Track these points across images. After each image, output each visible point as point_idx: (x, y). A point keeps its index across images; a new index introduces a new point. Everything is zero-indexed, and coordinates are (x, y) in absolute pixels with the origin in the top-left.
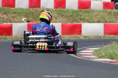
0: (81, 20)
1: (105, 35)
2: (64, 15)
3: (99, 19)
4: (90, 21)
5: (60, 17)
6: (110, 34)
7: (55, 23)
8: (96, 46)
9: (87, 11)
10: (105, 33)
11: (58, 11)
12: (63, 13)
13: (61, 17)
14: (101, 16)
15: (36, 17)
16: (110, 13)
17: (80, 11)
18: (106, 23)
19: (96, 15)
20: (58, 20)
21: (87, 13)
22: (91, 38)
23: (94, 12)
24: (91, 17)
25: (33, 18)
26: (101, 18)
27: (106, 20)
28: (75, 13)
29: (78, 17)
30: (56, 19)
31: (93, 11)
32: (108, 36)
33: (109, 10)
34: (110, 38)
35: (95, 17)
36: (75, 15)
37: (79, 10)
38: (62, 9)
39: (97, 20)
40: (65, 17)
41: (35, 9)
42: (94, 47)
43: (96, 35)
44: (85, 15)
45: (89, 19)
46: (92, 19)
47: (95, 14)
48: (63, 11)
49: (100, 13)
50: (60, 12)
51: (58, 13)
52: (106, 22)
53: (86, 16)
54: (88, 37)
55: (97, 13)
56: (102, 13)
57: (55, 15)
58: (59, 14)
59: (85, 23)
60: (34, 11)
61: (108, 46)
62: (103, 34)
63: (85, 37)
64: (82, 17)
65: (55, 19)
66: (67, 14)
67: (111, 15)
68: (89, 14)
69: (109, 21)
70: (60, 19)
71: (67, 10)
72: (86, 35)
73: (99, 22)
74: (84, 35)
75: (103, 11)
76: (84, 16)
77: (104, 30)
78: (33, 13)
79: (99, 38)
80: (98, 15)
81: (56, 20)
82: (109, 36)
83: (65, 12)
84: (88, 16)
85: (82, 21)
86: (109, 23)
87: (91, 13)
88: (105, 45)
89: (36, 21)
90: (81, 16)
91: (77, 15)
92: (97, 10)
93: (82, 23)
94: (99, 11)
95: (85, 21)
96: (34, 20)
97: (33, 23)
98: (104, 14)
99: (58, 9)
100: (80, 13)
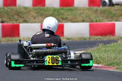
0: (63, 19)
1: (91, 37)
2: (44, 14)
3: (84, 18)
4: (73, 20)
5: (39, 16)
6: (97, 35)
7: (34, 23)
8: (80, 49)
9: (69, 10)
10: (91, 34)
11: (37, 9)
12: (42, 11)
13: (41, 17)
14: (86, 14)
15: (11, 17)
16: (96, 11)
17: (62, 9)
18: (92, 23)
19: (80, 14)
20: (37, 19)
21: (70, 11)
22: (74, 40)
23: (79, 10)
24: (74, 16)
25: (8, 18)
26: (86, 17)
27: (92, 19)
28: (56, 11)
29: (60, 16)
30: (35, 18)
31: (77, 9)
32: (94, 38)
33: (96, 8)
34: (97, 39)
35: (79, 16)
36: (56, 14)
37: (61, 7)
38: (41, 8)
39: (81, 19)
40: (45, 16)
41: (10, 7)
42: (78, 51)
43: (81, 36)
44: (68, 13)
45: (72, 18)
46: (76, 18)
47: (79, 12)
48: (42, 9)
49: (85, 11)
50: (39, 10)
51: (36, 11)
52: (92, 21)
53: (68, 15)
54: (71, 39)
55: (82, 11)
56: (87, 11)
57: (33, 14)
58: (37, 13)
59: (67, 22)
60: (9, 10)
61: (93, 49)
62: (89, 36)
63: (68, 39)
64: (65, 17)
65: (33, 19)
66: (47, 13)
67: (97, 13)
68: (73, 13)
69: (95, 20)
70: (39, 19)
71: (47, 8)
72: (69, 37)
73: (83, 21)
74: (67, 37)
75: (88, 9)
76: (66, 14)
77: (90, 31)
78: (8, 12)
79: (84, 40)
80: (83, 14)
81: (35, 20)
82: (96, 37)
83: (45, 10)
84: (71, 15)
85: (64, 21)
86: (95, 23)
87: (75, 12)
88: (90, 48)
89: (12, 22)
90: (63, 15)
91: (59, 14)
92: (81, 8)
93: (65, 22)
94: (84, 9)
95: (67, 21)
96: (9, 20)
97: (9, 24)
98: (89, 13)
99: (36, 8)
100: (62, 11)
